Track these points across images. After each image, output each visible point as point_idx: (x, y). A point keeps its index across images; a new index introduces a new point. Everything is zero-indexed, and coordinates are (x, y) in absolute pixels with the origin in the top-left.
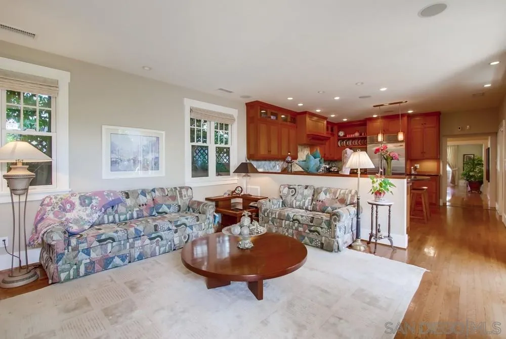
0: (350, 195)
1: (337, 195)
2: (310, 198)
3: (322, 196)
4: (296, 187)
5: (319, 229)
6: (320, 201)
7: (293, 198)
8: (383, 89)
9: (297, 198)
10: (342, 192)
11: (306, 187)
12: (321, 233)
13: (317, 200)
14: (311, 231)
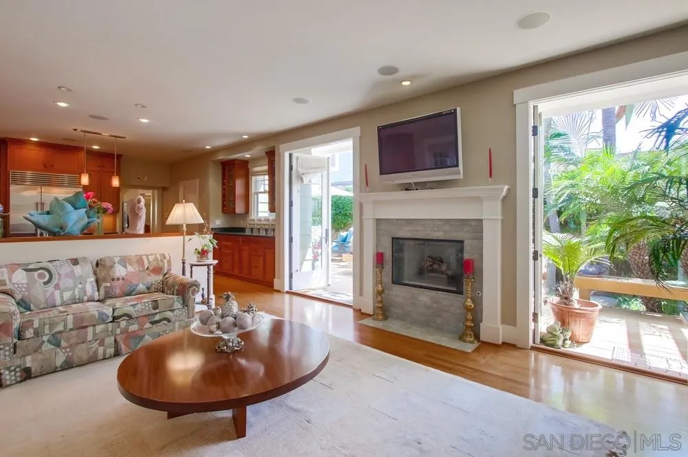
0: (165, 260)
1: (146, 265)
2: (93, 279)
3: (120, 271)
4: (50, 266)
5: (168, 314)
6: (118, 279)
7: (50, 288)
8: (144, 121)
9: (62, 286)
10: (151, 258)
11: (75, 262)
12: (173, 319)
13: (113, 280)
14: (153, 323)
